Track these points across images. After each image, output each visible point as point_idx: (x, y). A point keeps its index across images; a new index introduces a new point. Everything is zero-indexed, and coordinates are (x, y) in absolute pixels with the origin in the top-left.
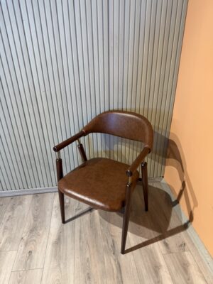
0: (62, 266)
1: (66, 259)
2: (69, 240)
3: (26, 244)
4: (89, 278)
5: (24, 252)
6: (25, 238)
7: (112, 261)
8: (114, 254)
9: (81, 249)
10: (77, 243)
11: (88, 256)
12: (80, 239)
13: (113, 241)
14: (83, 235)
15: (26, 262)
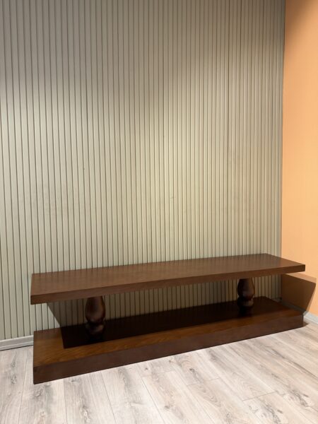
0: (238, 373)
1: (238, 368)
2: (226, 355)
3: (180, 365)
4: (277, 377)
5: (184, 371)
6: (173, 360)
7: (287, 363)
8: (283, 358)
9: (246, 360)
10: (237, 356)
11: (258, 363)
12: (237, 353)
13: (273, 350)
14: (237, 350)
15: (195, 377)
